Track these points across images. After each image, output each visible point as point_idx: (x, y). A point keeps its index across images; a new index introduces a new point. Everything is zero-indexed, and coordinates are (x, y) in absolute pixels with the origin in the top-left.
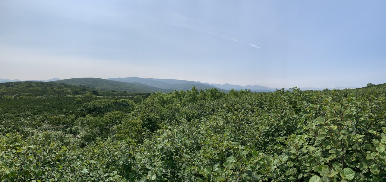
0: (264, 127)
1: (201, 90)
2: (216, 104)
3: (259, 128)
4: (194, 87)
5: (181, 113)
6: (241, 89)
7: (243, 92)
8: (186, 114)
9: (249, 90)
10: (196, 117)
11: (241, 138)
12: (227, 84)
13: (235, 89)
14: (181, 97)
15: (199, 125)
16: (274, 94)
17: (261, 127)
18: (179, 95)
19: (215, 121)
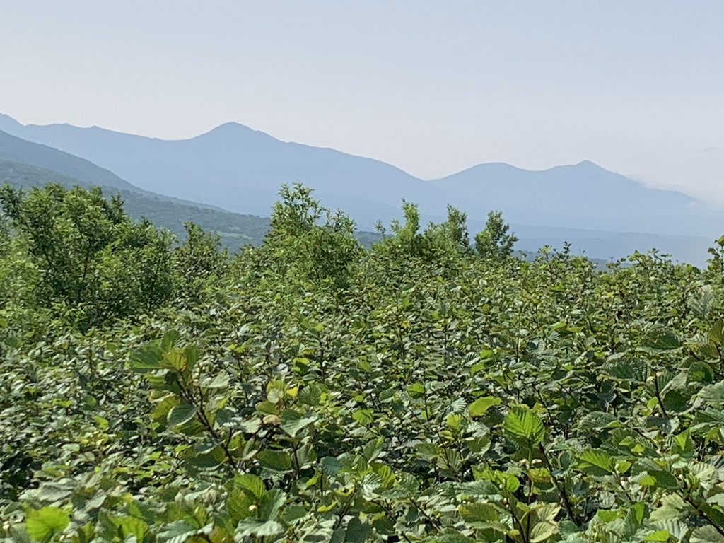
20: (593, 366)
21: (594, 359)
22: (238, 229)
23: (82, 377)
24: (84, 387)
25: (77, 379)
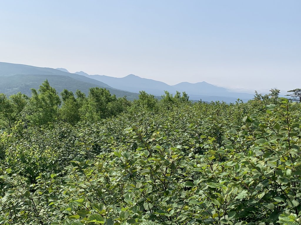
0: (234, 190)
1: (66, 92)
2: (103, 129)
3: (220, 192)
4: (47, 82)
5: (10, 160)
6: (166, 93)
7: (170, 100)
8: (25, 162)
9: (185, 95)
10: (53, 168)
11: (169, 216)
12: (131, 76)
13: (149, 92)
14: (14, 114)
15: (60, 188)
16: (250, 106)
17: (227, 189)
18: (8, 106)
19: (100, 174)
20: (215, 127)
21: (215, 125)
22: (132, 96)
23: (108, 129)
24: (109, 130)
25: (107, 129)
